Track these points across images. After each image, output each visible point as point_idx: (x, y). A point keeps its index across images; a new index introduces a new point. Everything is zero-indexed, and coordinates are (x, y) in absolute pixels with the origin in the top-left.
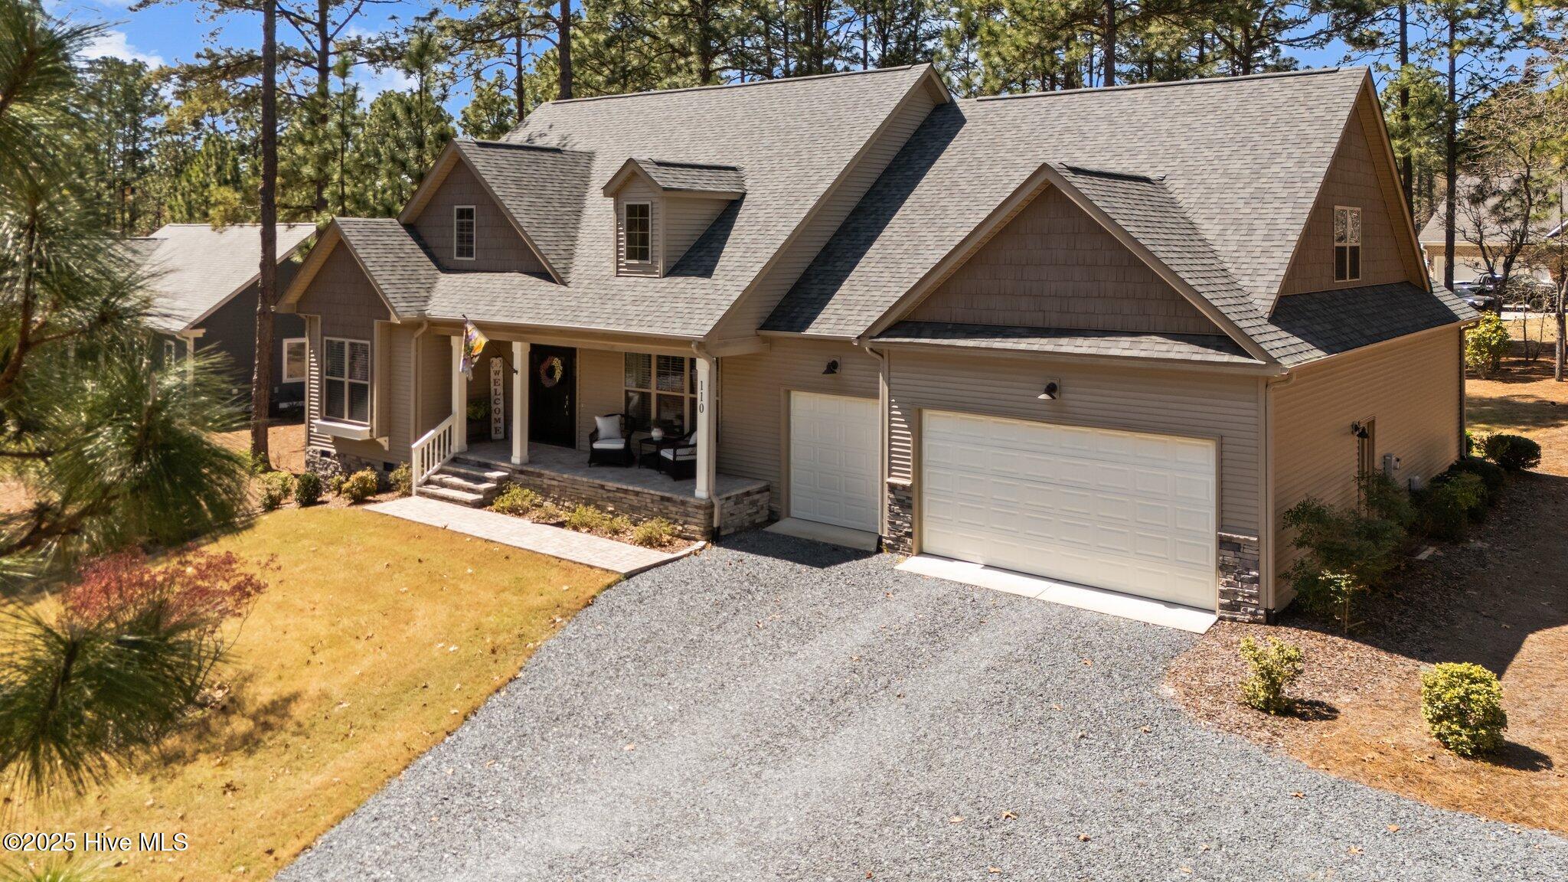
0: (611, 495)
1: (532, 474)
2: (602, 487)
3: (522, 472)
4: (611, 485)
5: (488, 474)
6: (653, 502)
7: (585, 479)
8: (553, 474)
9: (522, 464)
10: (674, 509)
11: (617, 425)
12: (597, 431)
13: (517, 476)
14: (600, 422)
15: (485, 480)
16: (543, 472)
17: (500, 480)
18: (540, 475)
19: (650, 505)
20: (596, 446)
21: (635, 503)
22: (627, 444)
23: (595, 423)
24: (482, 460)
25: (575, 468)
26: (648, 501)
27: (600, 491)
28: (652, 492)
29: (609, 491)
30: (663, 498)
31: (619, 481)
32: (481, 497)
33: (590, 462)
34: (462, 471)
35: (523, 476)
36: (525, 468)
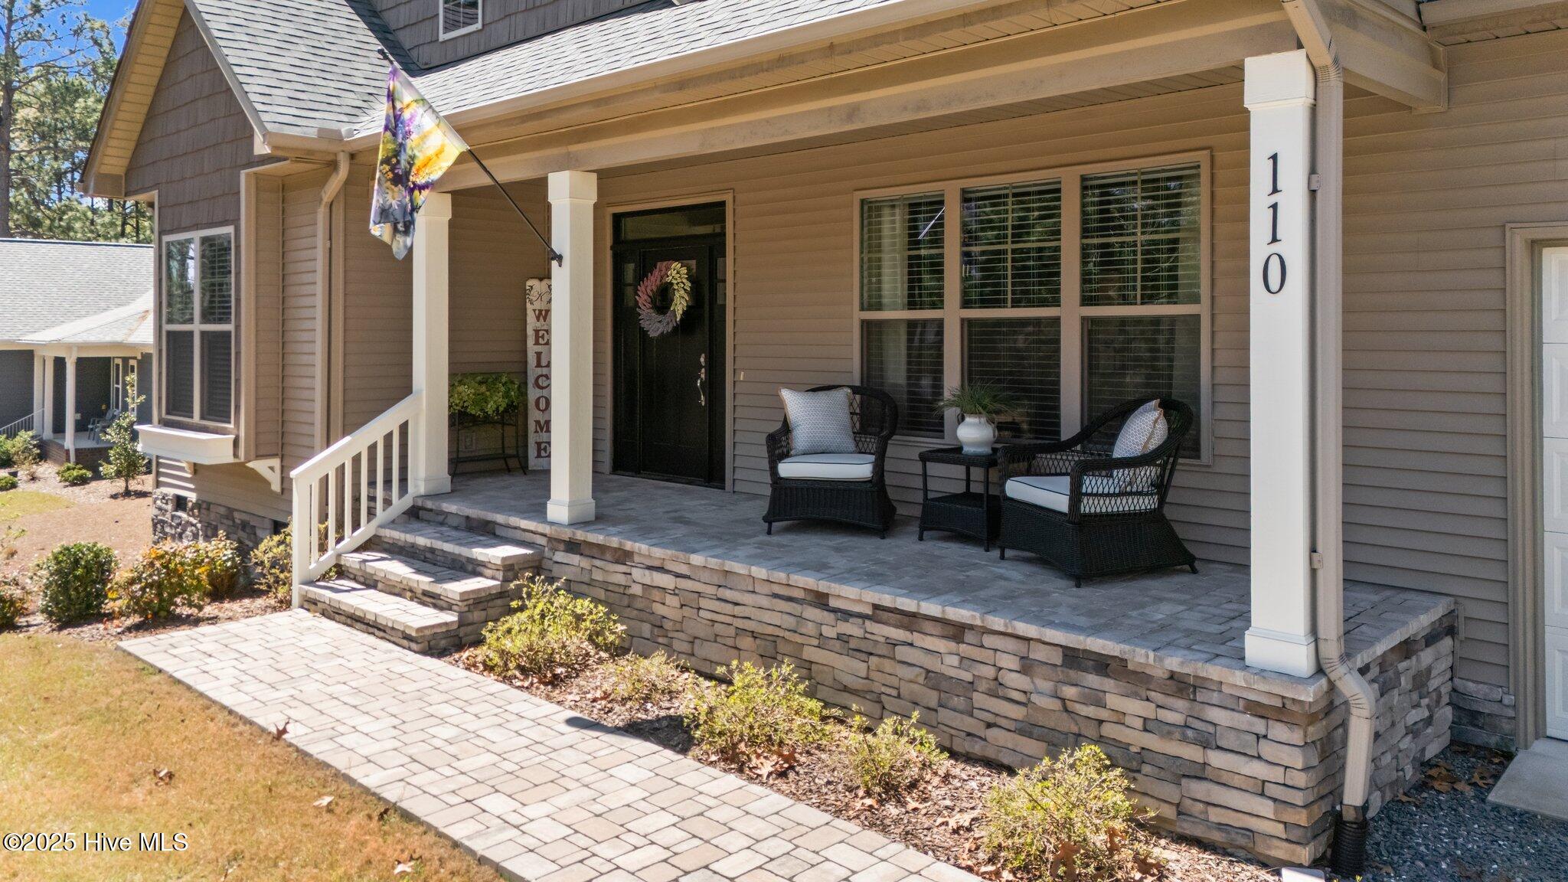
0: (851, 628)
1: (597, 551)
2: (820, 600)
3: (572, 546)
4: (851, 594)
5: (480, 553)
6: (1027, 667)
7: (759, 572)
8: (658, 553)
9: (573, 524)
10: (1135, 708)
11: (844, 416)
12: (786, 428)
13: (560, 556)
14: (794, 403)
15: (470, 568)
16: (629, 545)
17: (510, 569)
18: (623, 557)
19: (1015, 680)
20: (788, 469)
21: (949, 666)
22: (879, 468)
23: (781, 406)
24: (474, 512)
25: (725, 538)
26: (1009, 662)
27: (812, 613)
28: (1023, 628)
29: (846, 615)
30: (1073, 658)
31: (875, 578)
32: (450, 617)
33: (769, 519)
34: (422, 541)
35: (575, 559)
36: (580, 535)
